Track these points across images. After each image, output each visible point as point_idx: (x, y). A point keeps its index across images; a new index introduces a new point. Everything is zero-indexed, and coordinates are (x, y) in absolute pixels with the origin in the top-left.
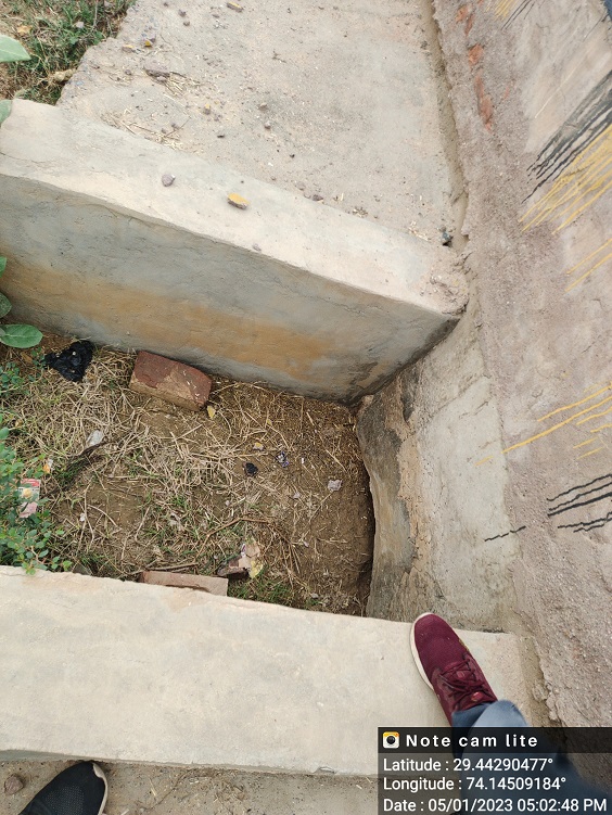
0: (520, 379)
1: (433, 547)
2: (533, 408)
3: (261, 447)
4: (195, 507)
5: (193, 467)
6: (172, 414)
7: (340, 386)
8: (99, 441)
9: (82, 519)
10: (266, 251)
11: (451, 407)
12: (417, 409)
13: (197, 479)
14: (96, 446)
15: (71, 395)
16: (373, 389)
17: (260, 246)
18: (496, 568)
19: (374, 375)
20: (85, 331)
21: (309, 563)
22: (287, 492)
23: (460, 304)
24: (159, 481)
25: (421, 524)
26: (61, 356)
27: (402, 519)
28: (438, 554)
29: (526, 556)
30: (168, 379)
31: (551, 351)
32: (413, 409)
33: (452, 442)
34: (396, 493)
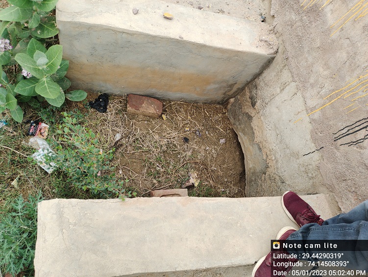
0: (312, 81)
1: (277, 161)
2: (320, 93)
3: (188, 129)
4: (166, 160)
5: (161, 143)
6: (148, 121)
7: (219, 96)
8: (120, 138)
9: (120, 173)
10: (185, 39)
11: (277, 98)
12: (259, 102)
13: (164, 148)
14: (119, 140)
15: (103, 119)
16: (234, 96)
17: (182, 36)
18: (311, 167)
19: (235, 89)
20: (104, 89)
21: (218, 177)
22: (203, 147)
23: (275, 49)
24: (148, 152)
25: (268, 153)
26: (95, 102)
27: (258, 152)
28: (279, 165)
29: (325, 160)
30: (143, 105)
31: (327, 66)
32: (257, 102)
33: (280, 114)
34: (254, 140)
